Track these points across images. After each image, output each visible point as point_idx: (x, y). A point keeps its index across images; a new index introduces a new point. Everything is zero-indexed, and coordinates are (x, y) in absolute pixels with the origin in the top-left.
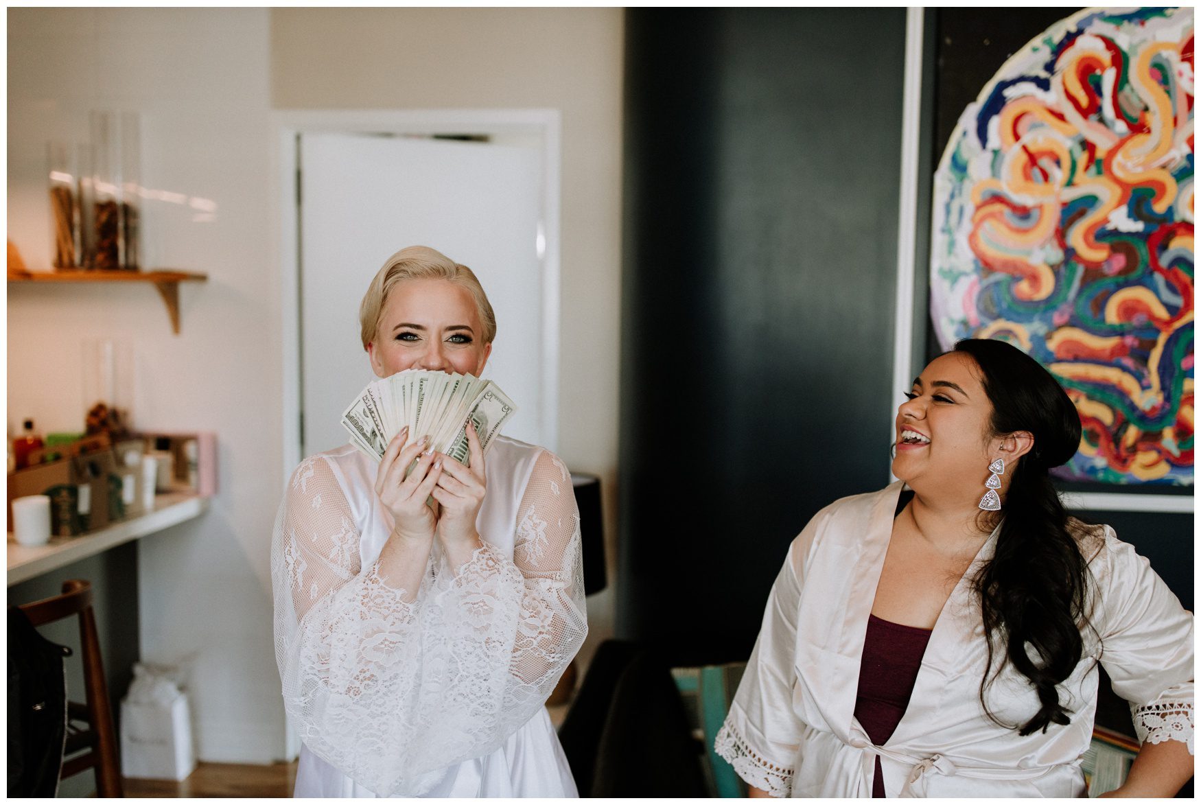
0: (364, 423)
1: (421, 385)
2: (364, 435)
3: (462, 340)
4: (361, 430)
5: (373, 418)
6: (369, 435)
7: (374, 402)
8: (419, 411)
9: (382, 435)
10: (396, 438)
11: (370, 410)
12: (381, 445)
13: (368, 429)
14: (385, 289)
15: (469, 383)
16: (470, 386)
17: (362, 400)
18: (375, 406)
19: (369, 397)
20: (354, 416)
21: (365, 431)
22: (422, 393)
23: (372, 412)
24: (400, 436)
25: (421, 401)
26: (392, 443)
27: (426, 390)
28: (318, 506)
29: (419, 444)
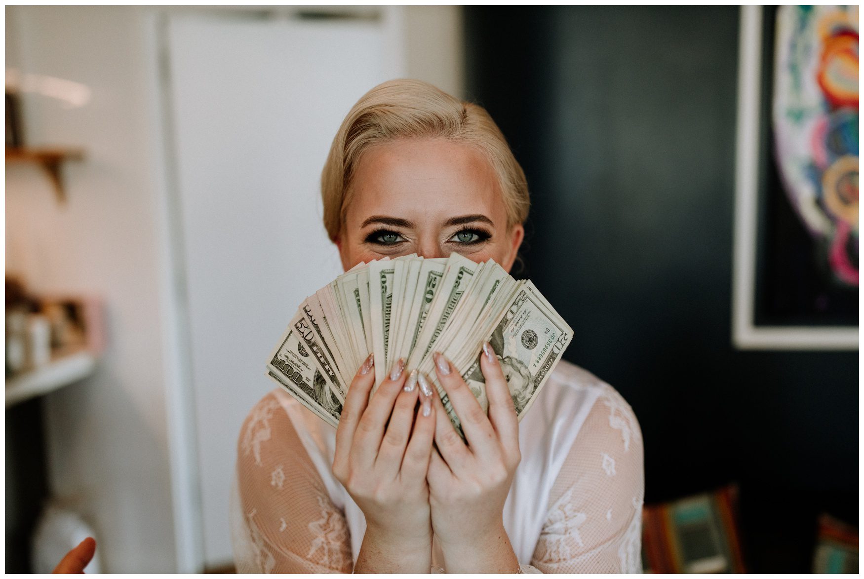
0: (303, 367)
1: (384, 282)
2: (304, 386)
3: (475, 237)
4: (297, 378)
5: (315, 353)
6: (311, 384)
7: (316, 326)
8: (387, 325)
9: (333, 378)
10: (358, 377)
11: (308, 341)
12: (333, 396)
13: (308, 376)
14: (347, 157)
15: (498, 281)
16: (499, 286)
17: (295, 330)
18: (319, 332)
19: (308, 321)
20: (285, 359)
21: (304, 379)
22: (387, 294)
23: (312, 345)
24: (364, 372)
25: (387, 308)
26: (352, 387)
27: (395, 290)
28: (280, 484)
29: (394, 378)
